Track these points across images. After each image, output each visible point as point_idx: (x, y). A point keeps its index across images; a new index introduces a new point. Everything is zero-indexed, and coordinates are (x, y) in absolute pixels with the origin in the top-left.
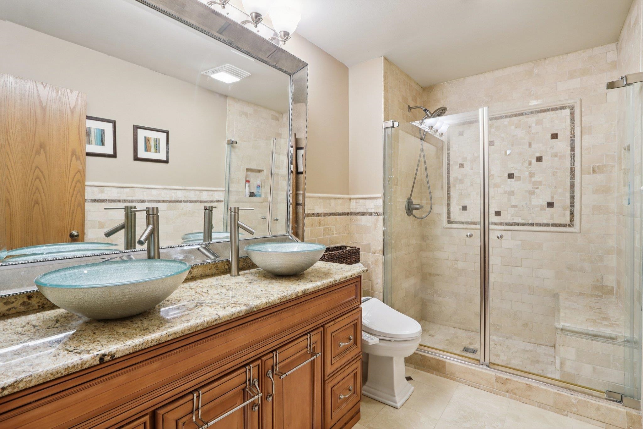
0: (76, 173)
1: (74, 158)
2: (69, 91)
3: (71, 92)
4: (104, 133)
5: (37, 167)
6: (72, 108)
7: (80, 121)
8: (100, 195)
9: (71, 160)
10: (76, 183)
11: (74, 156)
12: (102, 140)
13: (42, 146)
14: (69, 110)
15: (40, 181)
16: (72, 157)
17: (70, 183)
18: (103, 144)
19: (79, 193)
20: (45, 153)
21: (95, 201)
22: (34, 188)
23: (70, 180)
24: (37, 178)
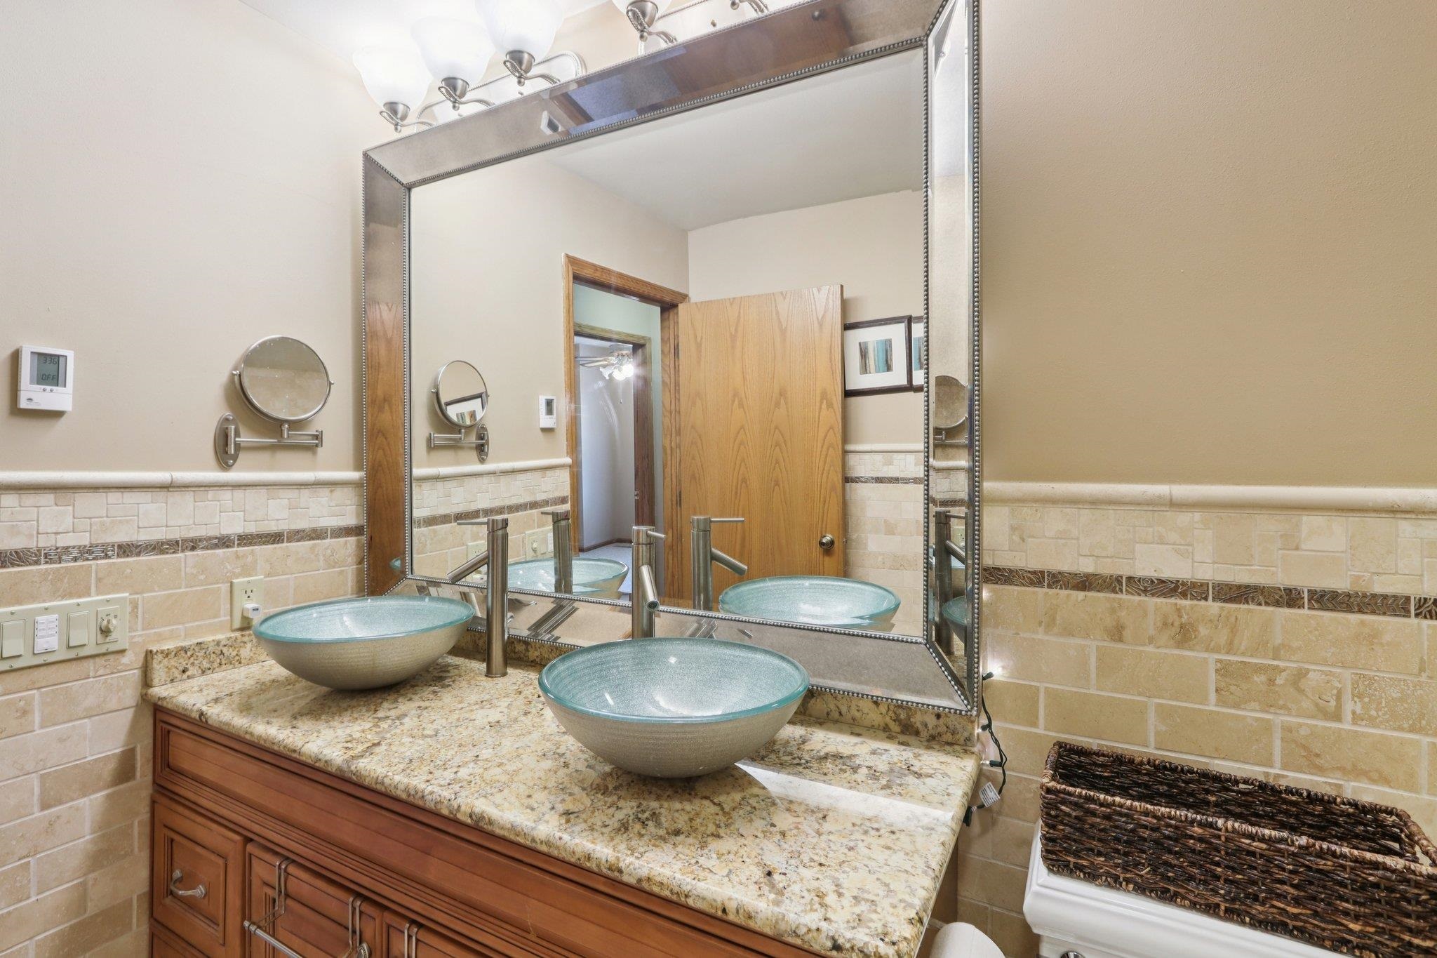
0: (828, 431)
1: (824, 406)
2: (815, 290)
3: (819, 290)
4: (890, 346)
5: (776, 428)
6: (820, 318)
7: (831, 337)
8: (885, 468)
9: (820, 408)
10: (828, 449)
11: (825, 402)
12: (887, 361)
13: (782, 393)
14: (816, 322)
15: (781, 449)
16: (821, 403)
17: (819, 450)
18: (889, 368)
19: (832, 468)
20: (786, 403)
21: (879, 480)
22: (774, 462)
23: (820, 445)
24: (777, 444)
